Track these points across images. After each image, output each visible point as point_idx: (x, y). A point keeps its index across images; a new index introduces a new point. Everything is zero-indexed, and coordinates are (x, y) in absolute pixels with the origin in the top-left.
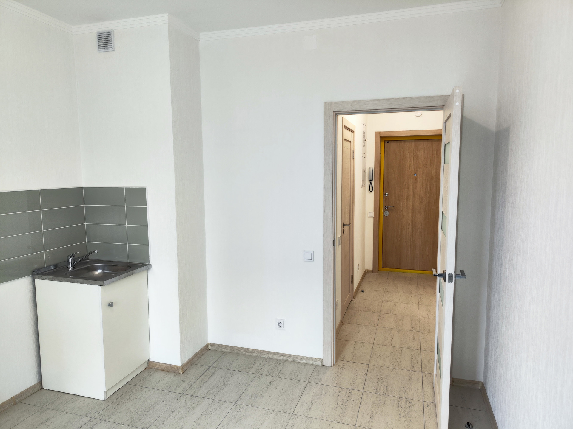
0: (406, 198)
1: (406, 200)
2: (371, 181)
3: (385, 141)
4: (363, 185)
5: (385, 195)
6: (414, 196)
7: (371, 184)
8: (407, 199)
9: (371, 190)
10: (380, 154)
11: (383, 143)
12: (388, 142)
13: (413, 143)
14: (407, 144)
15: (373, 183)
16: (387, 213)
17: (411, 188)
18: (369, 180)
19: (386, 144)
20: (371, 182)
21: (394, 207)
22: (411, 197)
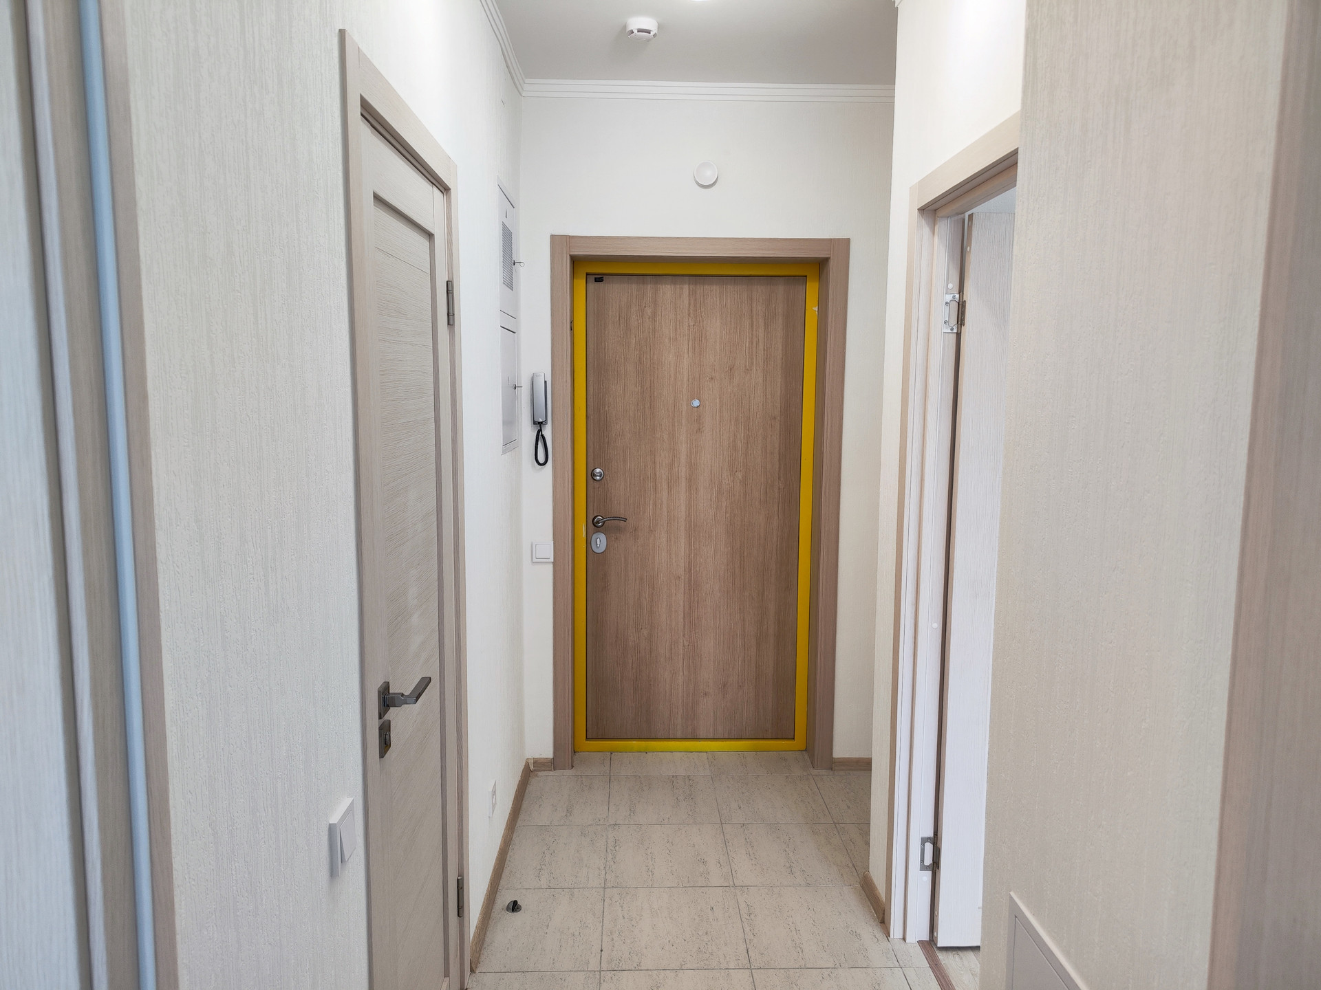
0: (665, 487)
1: (665, 494)
2: (540, 423)
3: (587, 274)
4: (509, 443)
5: (593, 475)
6: (691, 480)
7: (540, 436)
8: (670, 488)
9: (541, 460)
10: (572, 322)
11: (581, 283)
12: (599, 279)
13: (686, 287)
14: (667, 291)
15: (547, 432)
16: (600, 542)
17: (683, 450)
18: (535, 423)
19: (593, 286)
20: (540, 431)
21: (624, 520)
22: (683, 484)
